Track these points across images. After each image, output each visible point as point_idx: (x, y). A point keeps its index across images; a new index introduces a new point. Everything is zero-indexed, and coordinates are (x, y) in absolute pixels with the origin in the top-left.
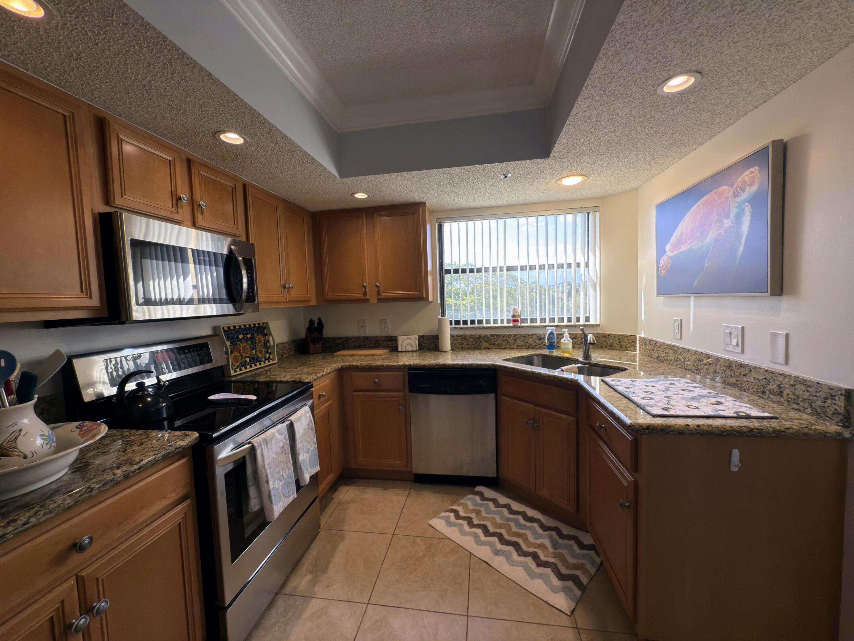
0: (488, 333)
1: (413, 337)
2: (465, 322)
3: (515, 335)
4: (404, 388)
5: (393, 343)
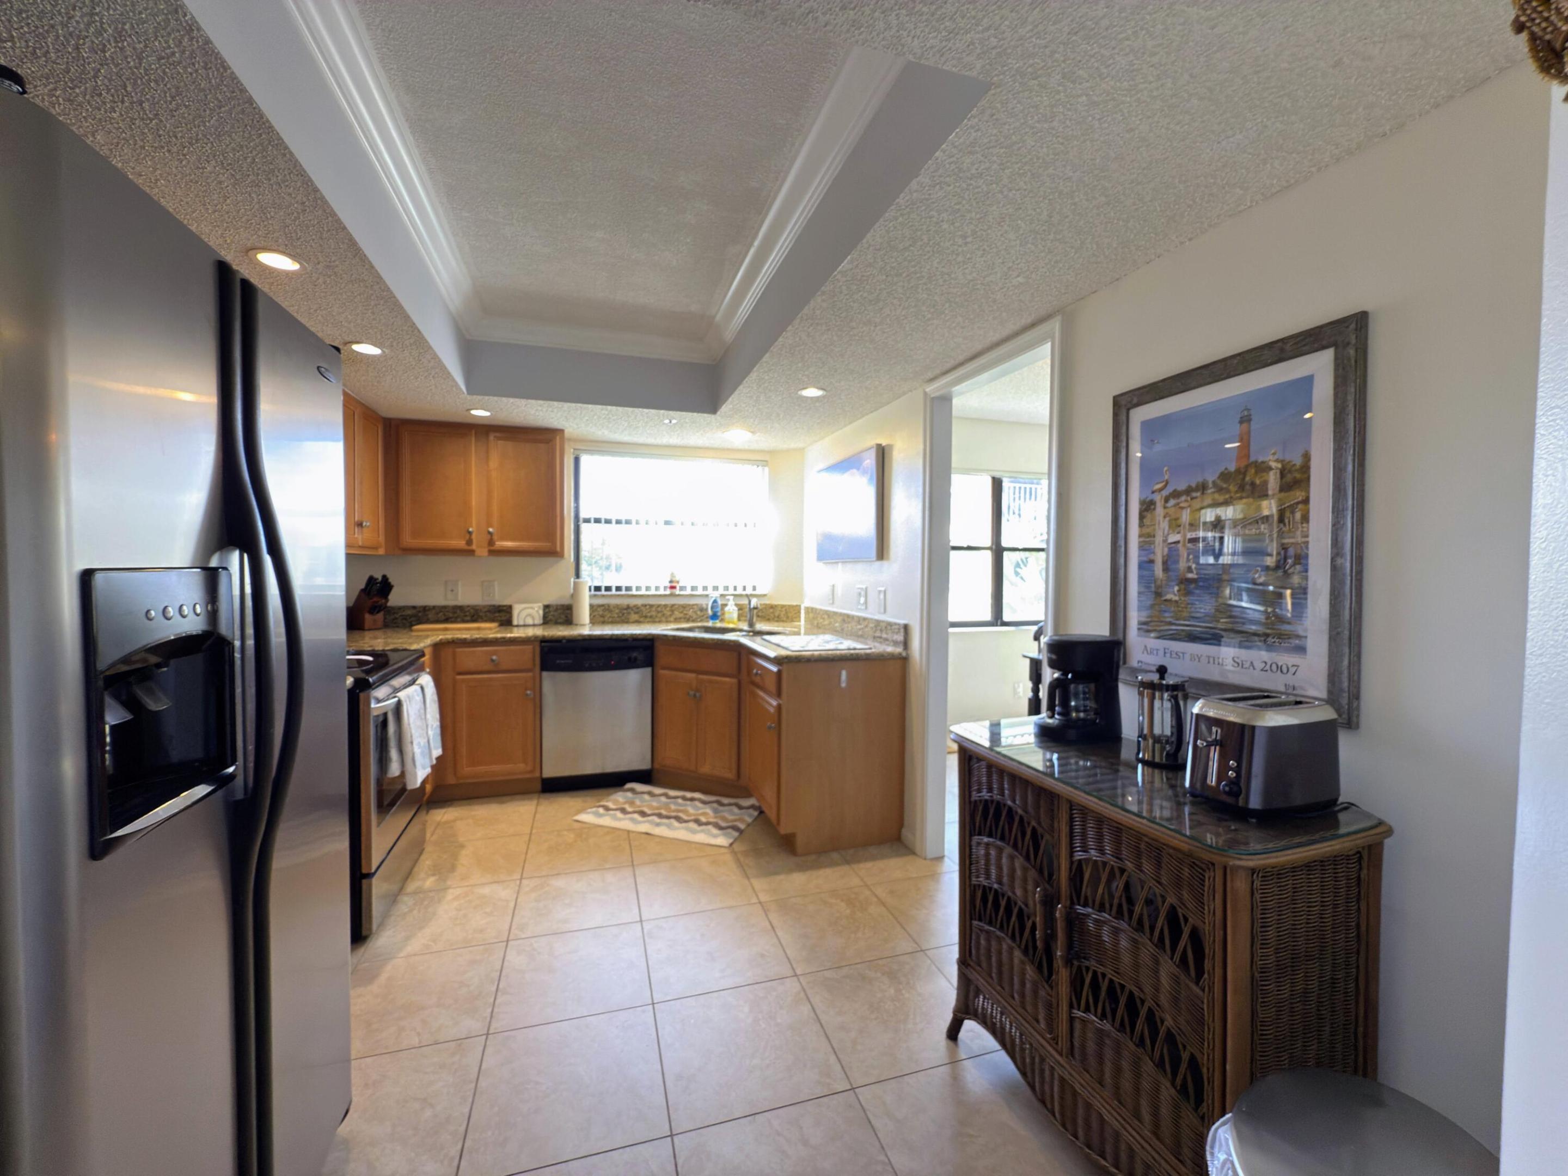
0: (639, 602)
1: (536, 606)
2: (608, 589)
3: (673, 605)
4: (534, 665)
5: (503, 615)
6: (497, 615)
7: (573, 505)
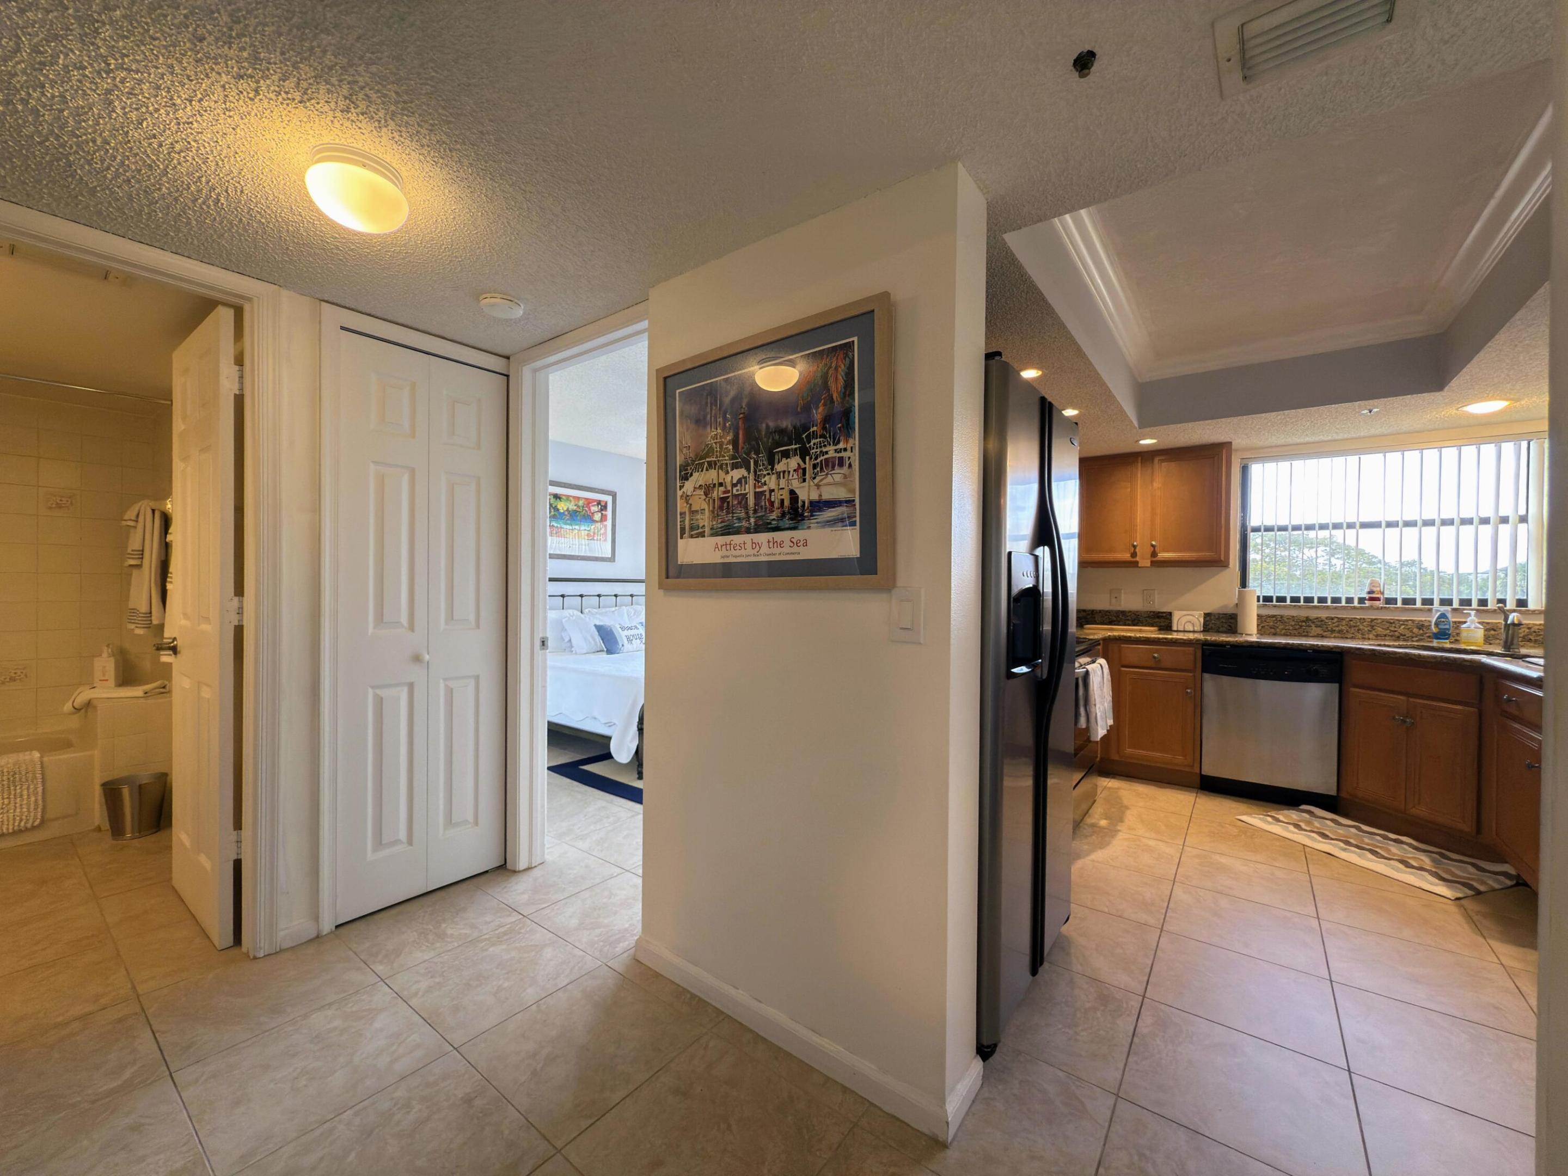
0: (1323, 614)
1: (1197, 613)
2: (1281, 599)
3: (1372, 620)
4: (1195, 667)
5: (1163, 620)
6: (1157, 620)
7: (1239, 515)
